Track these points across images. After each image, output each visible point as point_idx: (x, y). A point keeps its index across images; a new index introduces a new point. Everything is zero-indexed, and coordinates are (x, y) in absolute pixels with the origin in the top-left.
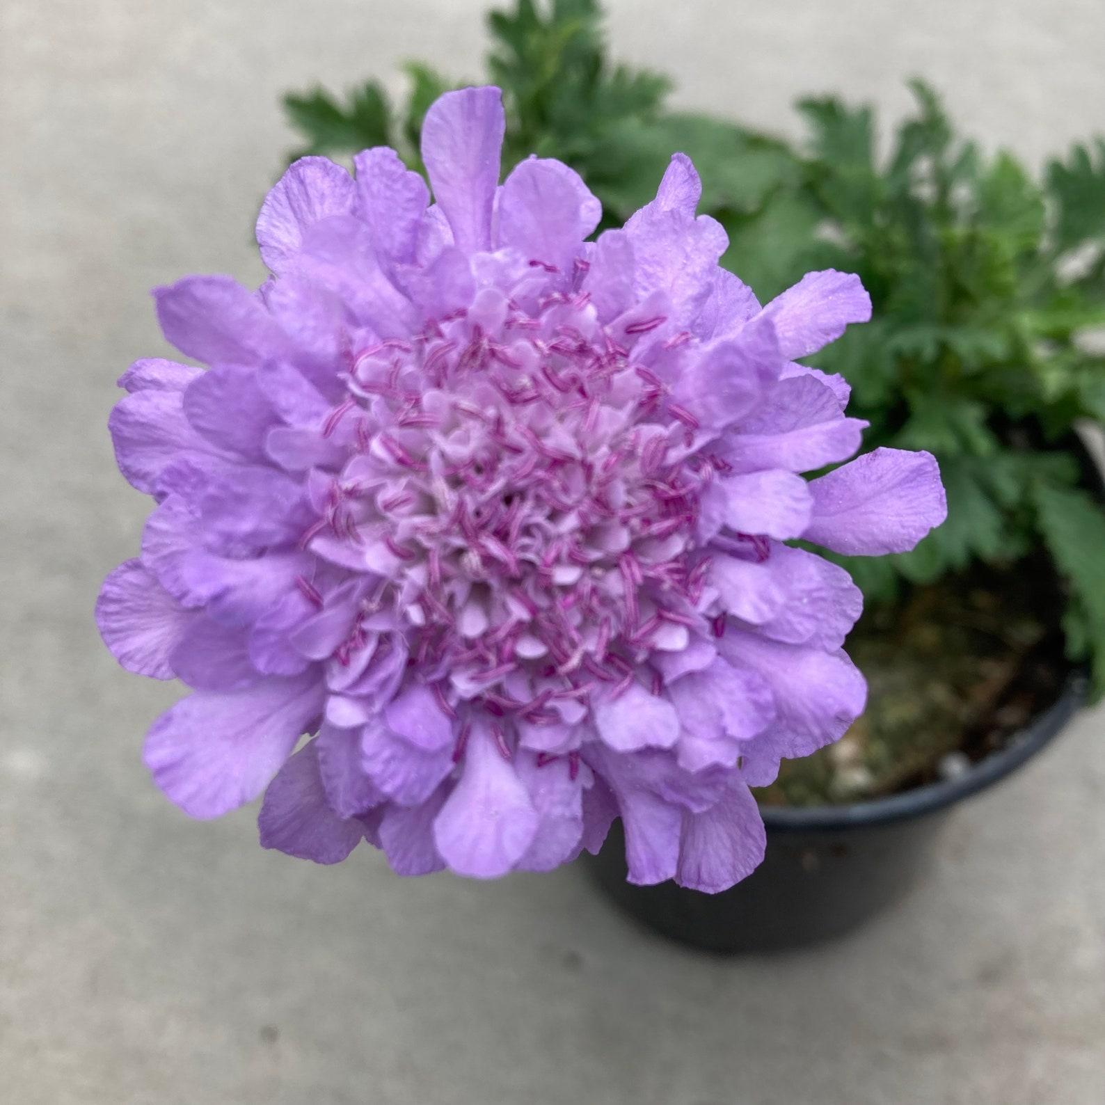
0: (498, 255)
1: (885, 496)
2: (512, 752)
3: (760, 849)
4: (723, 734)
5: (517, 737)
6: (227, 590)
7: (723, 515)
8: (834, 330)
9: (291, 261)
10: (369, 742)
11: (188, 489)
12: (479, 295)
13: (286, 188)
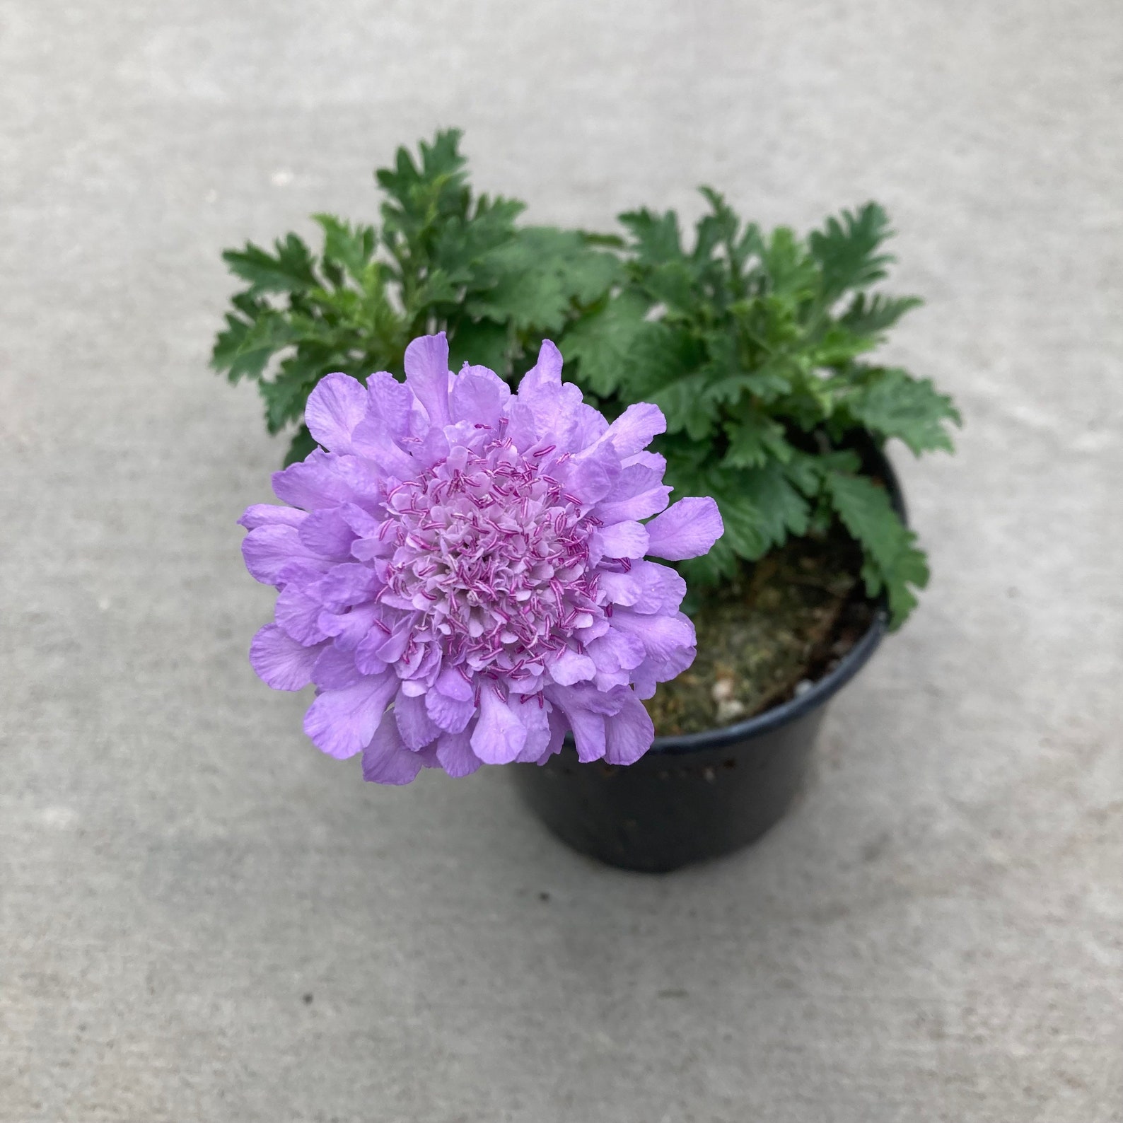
0: (458, 426)
1: (690, 525)
2: (506, 697)
3: (651, 735)
4: (620, 669)
5: (507, 689)
6: (344, 631)
7: (601, 551)
8: (648, 439)
9: (331, 436)
10: (429, 702)
11: (297, 579)
12: (452, 451)
13: (320, 393)
